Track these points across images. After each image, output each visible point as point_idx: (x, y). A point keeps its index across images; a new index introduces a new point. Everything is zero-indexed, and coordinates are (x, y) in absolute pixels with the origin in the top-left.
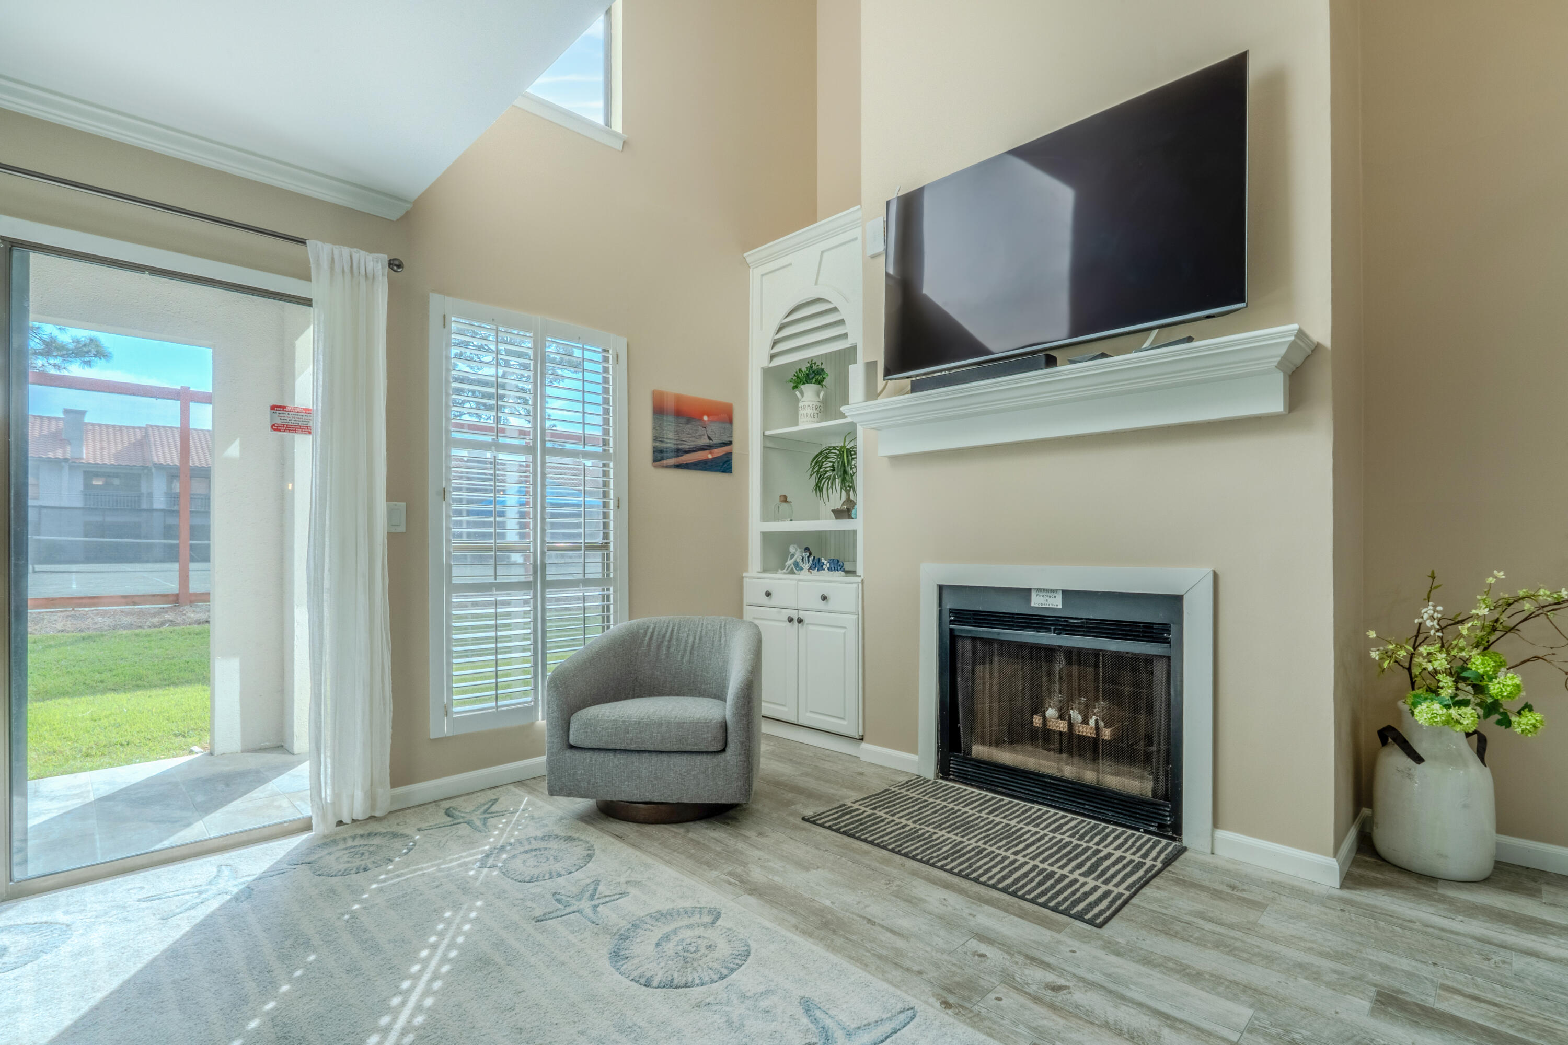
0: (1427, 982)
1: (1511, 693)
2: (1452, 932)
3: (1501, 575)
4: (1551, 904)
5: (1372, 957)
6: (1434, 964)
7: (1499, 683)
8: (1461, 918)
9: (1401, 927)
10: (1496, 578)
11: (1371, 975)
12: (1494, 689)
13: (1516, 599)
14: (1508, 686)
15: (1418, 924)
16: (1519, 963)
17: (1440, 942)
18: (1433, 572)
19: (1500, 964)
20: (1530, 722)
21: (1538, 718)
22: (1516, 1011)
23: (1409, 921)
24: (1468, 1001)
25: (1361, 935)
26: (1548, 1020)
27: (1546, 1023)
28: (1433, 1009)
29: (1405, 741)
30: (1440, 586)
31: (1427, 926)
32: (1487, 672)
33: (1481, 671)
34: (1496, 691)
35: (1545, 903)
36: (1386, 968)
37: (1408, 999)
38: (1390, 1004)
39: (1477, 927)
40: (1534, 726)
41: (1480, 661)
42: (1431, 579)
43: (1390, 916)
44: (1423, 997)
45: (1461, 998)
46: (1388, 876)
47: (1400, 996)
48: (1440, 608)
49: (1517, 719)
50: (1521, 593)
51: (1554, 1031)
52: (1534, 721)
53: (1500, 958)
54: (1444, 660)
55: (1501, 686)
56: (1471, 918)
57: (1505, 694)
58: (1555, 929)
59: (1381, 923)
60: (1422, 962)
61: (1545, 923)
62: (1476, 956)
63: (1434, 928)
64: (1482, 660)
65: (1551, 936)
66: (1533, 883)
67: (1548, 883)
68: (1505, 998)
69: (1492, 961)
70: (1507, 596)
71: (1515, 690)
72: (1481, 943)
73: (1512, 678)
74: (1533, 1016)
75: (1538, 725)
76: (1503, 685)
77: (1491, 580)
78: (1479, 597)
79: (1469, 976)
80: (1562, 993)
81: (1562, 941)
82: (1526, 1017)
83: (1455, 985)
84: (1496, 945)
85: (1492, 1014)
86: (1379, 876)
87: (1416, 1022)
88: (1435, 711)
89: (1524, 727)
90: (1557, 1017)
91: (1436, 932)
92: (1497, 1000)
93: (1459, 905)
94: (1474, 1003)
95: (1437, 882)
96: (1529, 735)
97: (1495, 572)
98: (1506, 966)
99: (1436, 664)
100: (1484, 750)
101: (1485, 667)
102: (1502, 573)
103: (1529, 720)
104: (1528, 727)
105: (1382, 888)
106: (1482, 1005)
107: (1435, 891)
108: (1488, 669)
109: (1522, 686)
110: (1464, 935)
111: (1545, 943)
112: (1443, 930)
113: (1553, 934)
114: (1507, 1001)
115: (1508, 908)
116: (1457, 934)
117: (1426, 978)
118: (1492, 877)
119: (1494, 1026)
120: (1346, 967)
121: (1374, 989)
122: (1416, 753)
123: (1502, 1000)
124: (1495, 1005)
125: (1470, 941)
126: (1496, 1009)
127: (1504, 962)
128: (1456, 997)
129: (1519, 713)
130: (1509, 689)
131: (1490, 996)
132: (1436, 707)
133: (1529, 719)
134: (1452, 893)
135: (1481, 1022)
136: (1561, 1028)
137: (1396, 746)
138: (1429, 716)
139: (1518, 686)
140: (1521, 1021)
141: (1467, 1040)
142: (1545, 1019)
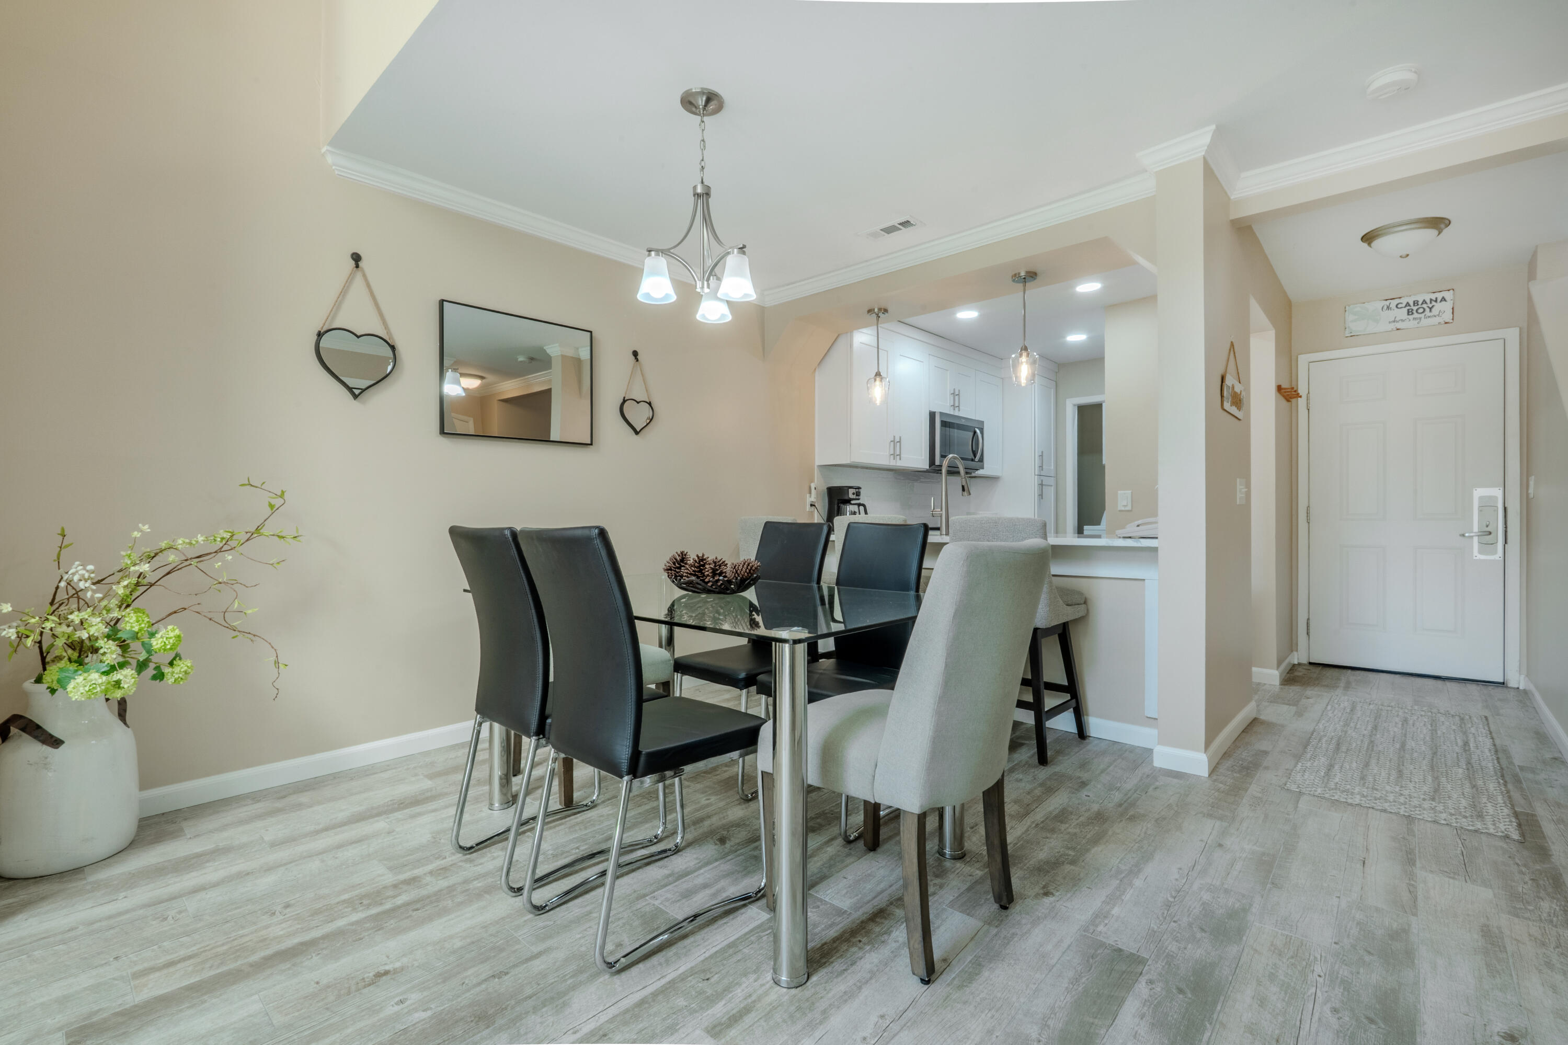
0: (116, 982)
1: (173, 645)
2: (120, 914)
3: (146, 528)
4: (195, 837)
5: (41, 1000)
6: (116, 958)
7: (162, 637)
8: (122, 895)
9: (63, 942)
10: (141, 531)
11: (49, 1021)
12: (157, 644)
13: (158, 551)
14: (171, 638)
15: (81, 927)
16: (191, 905)
17: (112, 932)
18: (63, 529)
19: (178, 916)
20: (182, 670)
21: (189, 665)
22: (209, 950)
23: (69, 930)
24: (165, 971)
25: (16, 983)
26: (236, 939)
27: (236, 943)
28: (136, 1006)
29: (38, 727)
30: (71, 544)
31: (92, 923)
32: (143, 628)
33: (136, 629)
34: (159, 646)
35: (190, 838)
36: (63, 1001)
37: (105, 1015)
38: (86, 1036)
39: (143, 894)
40: (186, 672)
41: (134, 619)
42: (61, 538)
43: (44, 938)
44: (120, 1002)
45: (157, 974)
46: (22, 894)
47: (95, 1019)
48: (91, 567)
49: (170, 670)
50: (163, 545)
51: (244, 945)
52: (186, 668)
53: (175, 911)
54: (101, 624)
55: (165, 639)
56: (132, 889)
57: (169, 647)
58: (208, 856)
59: (37, 954)
60: (102, 965)
61: (198, 856)
62: (154, 922)
63: (100, 921)
64: (137, 617)
65: (207, 864)
66: (173, 825)
67: (185, 819)
68: (195, 945)
69: (170, 917)
70: (148, 550)
71: (176, 641)
72: (153, 907)
73: (173, 630)
74: (223, 945)
75: (190, 670)
76: (167, 638)
77: (136, 534)
78: (123, 553)
79: (155, 947)
80: (236, 908)
81: (216, 864)
82: (218, 950)
83: (146, 965)
84: (167, 900)
85: (190, 969)
86: (11, 901)
87: (124, 1033)
88: (93, 682)
89: (177, 676)
90: (241, 932)
91: (104, 923)
92: (189, 952)
93: (115, 882)
94: (172, 969)
95: (83, 870)
96: (181, 683)
97: (140, 525)
98: (183, 914)
99: (92, 631)
100: (125, 711)
101: (140, 625)
102: (146, 527)
103: (182, 668)
104: (181, 676)
105: (21, 912)
106: (179, 966)
107: (84, 882)
108: (143, 625)
109: (182, 635)
110: (133, 910)
111: (205, 874)
112: (110, 917)
113: (208, 861)
114: (198, 946)
115: (162, 860)
116: (127, 912)
117: (114, 979)
118: (137, 838)
119: (197, 979)
120: (12, 1035)
121: (60, 1034)
122: (52, 736)
123: (194, 948)
124: (190, 957)
125: (141, 912)
126: (192, 961)
127: (180, 912)
128: (152, 976)
129: (171, 664)
130: (171, 641)
131: (183, 953)
132: (95, 676)
133: (182, 666)
134: (103, 875)
135: (185, 983)
136: (247, 939)
137: (25, 735)
138: (87, 689)
139: (179, 636)
140: (216, 956)
141: (181, 1011)
142: (234, 940)
